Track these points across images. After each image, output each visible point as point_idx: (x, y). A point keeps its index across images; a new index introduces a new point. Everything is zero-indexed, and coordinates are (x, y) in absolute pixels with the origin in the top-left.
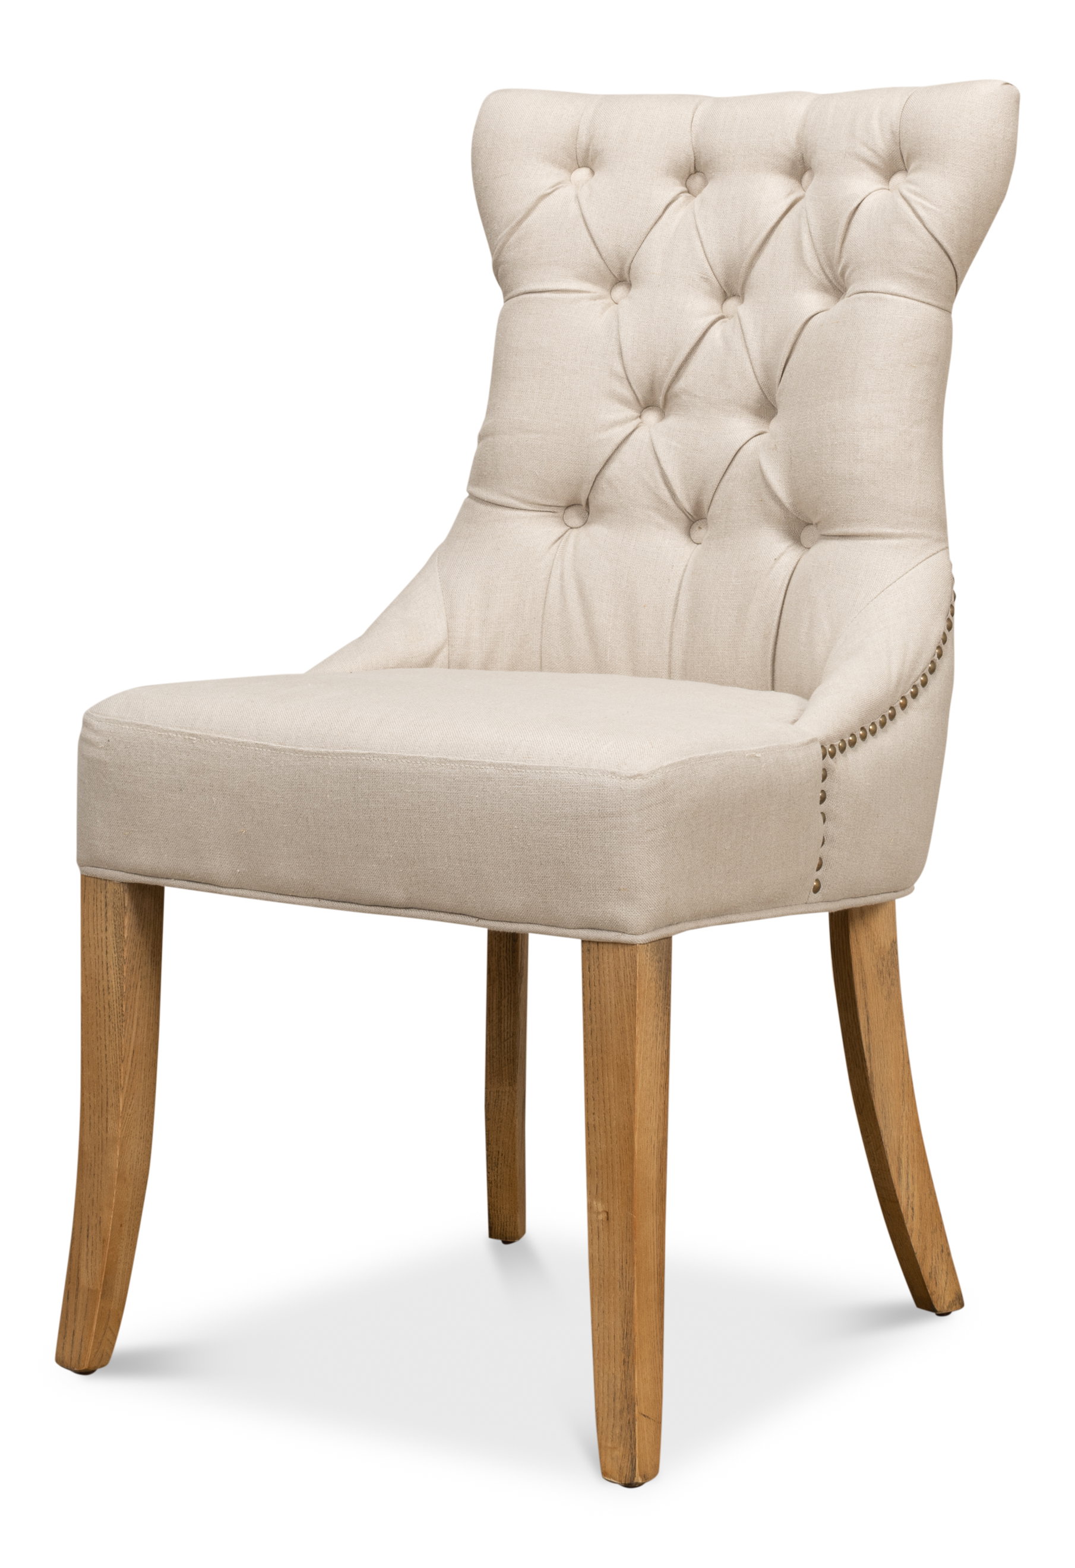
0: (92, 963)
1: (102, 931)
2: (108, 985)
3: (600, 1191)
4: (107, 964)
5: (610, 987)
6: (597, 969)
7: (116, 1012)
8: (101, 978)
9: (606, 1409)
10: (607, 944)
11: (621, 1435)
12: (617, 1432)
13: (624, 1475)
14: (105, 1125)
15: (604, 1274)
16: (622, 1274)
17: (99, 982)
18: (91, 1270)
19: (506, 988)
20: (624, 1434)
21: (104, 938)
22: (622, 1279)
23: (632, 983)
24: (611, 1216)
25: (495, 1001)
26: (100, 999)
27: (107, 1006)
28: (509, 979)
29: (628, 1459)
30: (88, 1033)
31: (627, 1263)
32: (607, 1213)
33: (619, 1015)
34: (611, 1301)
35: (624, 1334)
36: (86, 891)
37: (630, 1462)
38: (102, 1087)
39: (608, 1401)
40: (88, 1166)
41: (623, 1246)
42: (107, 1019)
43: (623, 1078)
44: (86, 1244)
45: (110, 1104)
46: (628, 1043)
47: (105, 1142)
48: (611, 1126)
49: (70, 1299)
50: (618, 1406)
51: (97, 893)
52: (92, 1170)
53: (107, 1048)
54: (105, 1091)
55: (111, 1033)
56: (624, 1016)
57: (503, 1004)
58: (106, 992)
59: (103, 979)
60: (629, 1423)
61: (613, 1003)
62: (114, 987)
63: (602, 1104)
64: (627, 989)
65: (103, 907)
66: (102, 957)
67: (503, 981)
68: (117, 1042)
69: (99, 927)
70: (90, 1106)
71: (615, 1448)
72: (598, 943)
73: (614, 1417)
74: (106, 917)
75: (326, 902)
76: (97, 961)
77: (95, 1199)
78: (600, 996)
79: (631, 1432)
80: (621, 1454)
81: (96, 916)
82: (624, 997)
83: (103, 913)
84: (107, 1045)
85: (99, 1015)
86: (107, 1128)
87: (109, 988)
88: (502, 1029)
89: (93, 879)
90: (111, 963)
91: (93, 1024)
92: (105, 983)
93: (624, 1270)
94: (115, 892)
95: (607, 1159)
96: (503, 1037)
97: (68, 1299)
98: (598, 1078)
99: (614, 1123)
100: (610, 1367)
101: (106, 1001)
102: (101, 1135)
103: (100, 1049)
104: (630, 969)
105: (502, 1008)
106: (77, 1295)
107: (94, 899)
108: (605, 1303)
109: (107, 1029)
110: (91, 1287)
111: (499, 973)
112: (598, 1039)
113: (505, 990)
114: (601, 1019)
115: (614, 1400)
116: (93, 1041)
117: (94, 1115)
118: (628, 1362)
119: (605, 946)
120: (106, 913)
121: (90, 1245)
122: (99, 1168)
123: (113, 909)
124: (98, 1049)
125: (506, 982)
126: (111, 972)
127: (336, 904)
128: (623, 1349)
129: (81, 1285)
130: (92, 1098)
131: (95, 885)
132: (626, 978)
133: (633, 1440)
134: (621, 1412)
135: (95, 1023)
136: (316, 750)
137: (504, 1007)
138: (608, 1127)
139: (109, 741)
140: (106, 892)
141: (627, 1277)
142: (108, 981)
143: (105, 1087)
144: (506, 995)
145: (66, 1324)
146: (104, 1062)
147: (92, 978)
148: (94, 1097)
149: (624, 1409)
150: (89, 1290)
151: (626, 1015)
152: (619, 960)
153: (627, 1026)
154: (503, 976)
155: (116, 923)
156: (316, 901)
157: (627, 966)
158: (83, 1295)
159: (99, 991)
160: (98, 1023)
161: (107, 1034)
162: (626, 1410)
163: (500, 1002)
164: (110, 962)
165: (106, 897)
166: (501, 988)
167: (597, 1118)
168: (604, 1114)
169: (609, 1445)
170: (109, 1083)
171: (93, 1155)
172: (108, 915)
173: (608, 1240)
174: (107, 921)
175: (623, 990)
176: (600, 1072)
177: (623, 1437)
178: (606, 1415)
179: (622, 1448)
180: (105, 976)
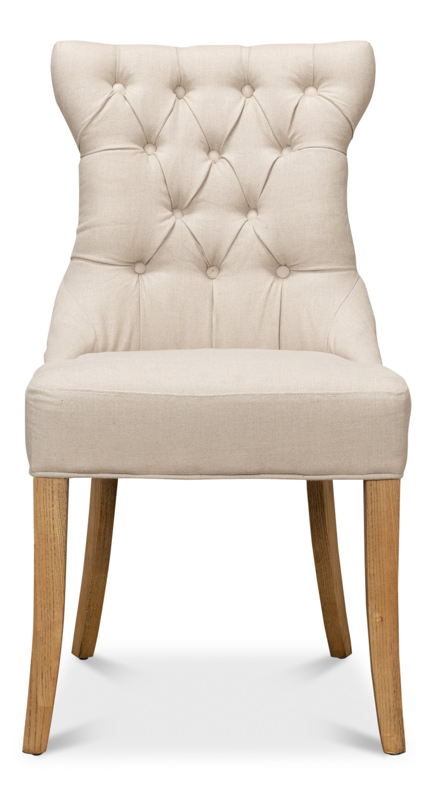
0: (43, 525)
1: (50, 507)
2: (54, 537)
3: (377, 607)
4: (53, 525)
5: (383, 502)
6: (376, 494)
7: (59, 551)
8: (49, 533)
9: (386, 717)
10: (382, 481)
11: (395, 729)
12: (393, 728)
13: (398, 749)
14: (52, 614)
15: (380, 649)
16: (391, 647)
17: (47, 535)
18: (46, 696)
19: (109, 521)
20: (396, 728)
21: (51, 510)
22: (391, 650)
23: (396, 499)
24: (384, 619)
25: (103, 528)
26: (48, 545)
27: (53, 548)
28: (111, 516)
29: (400, 741)
30: (39, 565)
31: (394, 641)
32: (382, 618)
33: (389, 516)
34: (385, 662)
35: (393, 678)
36: (39, 486)
37: (401, 742)
38: (50, 593)
39: (386, 713)
40: (40, 639)
41: (391, 633)
42: (53, 555)
43: (391, 548)
44: (41, 682)
45: (55, 603)
46: (394, 530)
47: (52, 624)
48: (383, 573)
49: (31, 715)
50: (392, 715)
51: (46, 486)
52: (44, 641)
53: (53, 571)
54: (52, 595)
55: (56, 563)
56: (392, 516)
57: (107, 530)
58: (52, 541)
59: (50, 534)
60: (399, 722)
61: (385, 510)
62: (58, 537)
63: (378, 563)
64: (393, 502)
65: (51, 493)
66: (50, 521)
67: (108, 518)
68: (61, 567)
69: (47, 505)
70: (41, 605)
71: (392, 736)
72: (376, 480)
73: (390, 721)
74: (53, 499)
75: (206, 476)
76: (46, 524)
77: (46, 657)
78: (377, 507)
79: (401, 727)
80: (396, 738)
81: (45, 498)
82: (392, 506)
83: (51, 497)
84: (53, 570)
85: (47, 554)
86: (54, 616)
87: (54, 538)
88: (105, 543)
89: (43, 479)
90: (57, 524)
91: (43, 559)
92: (52, 536)
93: (392, 646)
94: (59, 484)
95: (381, 590)
96: (105, 547)
97: (30, 715)
98: (376, 550)
99: (385, 572)
100: (386, 696)
101: (53, 546)
102: (49, 620)
103: (48, 573)
104: (396, 492)
105: (106, 532)
106: (36, 712)
107: (44, 490)
108: (381, 664)
109: (53, 561)
110: (46, 705)
111: (106, 514)
112: (376, 530)
113: (108, 522)
114: (378, 519)
115: (390, 712)
116: (43, 569)
117: (44, 610)
118: (397, 691)
119: (381, 482)
120: (53, 497)
121: (44, 682)
122: (48, 639)
123: (58, 494)
124: (47, 573)
125: (109, 518)
126: (56, 529)
127: (213, 476)
128: (394, 685)
129: (39, 705)
130: (43, 601)
131: (45, 482)
132: (393, 497)
133: (402, 730)
134: (394, 717)
135: (44, 559)
136: (206, 395)
137: (107, 531)
138: (382, 574)
139: (62, 401)
140: (53, 485)
141: (394, 648)
142: (54, 534)
143: (52, 594)
144: (109, 525)
145: (29, 729)
146: (51, 579)
147: (42, 534)
148: (44, 600)
149: (396, 716)
150: (45, 708)
151: (393, 516)
152: (389, 488)
153: (393, 521)
154: (108, 515)
155: (60, 502)
156: (199, 476)
157: (394, 491)
158: (41, 711)
159: (47, 541)
160: (47, 558)
161: (53, 563)
162: (397, 716)
163: (105, 529)
164: (55, 524)
165: (52, 488)
166: (107, 521)
167: (375, 570)
168: (380, 567)
169: (389, 735)
170: (55, 591)
171: (44, 632)
172: (54, 498)
173: (382, 631)
174: (53, 501)
175: (391, 503)
176: (377, 546)
177: (396, 730)
178: (385, 720)
179: (396, 735)
180: (52, 532)
